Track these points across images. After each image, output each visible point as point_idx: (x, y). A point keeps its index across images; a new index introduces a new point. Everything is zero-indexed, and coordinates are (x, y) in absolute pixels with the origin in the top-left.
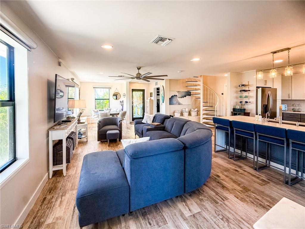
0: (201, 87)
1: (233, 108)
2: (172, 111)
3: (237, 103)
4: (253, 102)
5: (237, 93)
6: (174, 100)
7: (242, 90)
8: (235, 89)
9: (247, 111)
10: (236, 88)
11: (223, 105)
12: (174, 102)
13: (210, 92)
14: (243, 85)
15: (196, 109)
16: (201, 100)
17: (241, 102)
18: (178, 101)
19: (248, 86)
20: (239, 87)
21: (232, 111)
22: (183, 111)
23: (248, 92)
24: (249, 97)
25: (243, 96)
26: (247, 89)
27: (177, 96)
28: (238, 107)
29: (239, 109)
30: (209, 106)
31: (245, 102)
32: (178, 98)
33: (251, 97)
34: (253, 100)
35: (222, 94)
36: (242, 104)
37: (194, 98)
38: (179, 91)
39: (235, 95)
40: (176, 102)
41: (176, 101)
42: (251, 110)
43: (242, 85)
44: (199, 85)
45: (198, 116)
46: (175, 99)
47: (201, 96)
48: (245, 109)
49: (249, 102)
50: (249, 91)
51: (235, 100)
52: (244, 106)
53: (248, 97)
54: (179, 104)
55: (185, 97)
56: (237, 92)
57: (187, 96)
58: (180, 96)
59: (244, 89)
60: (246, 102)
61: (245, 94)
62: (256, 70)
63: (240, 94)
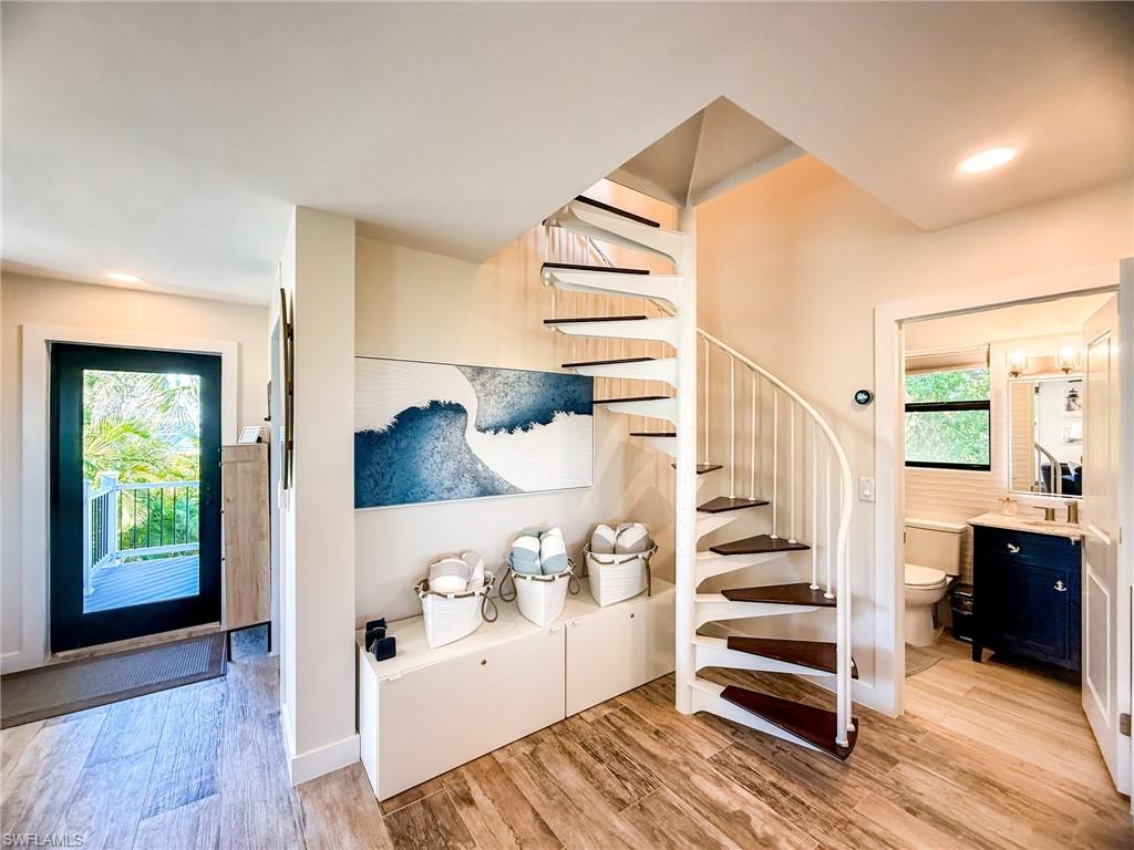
0: (681, 331)
2: (405, 570)
6: (433, 455)
12: (425, 474)
16: (686, 451)
18: (475, 460)
22: (522, 565)
27: (458, 410)
32: (471, 432)
37: (617, 434)
38: (480, 370)
40: (458, 476)
41: (451, 465)
44: (665, 309)
46: (440, 444)
47: (684, 413)
54: (487, 488)
55: (545, 419)
57: (560, 417)
58: (496, 411)
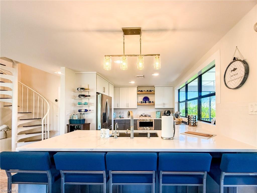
1: (69, 119)
3: (74, 112)
4: (93, 110)
5: (74, 99)
7: (81, 95)
8: (72, 93)
9: (87, 121)
10: (74, 92)
11: (57, 116)
13: (37, 98)
14: (83, 89)
15: (5, 126)
16: (14, 109)
17: (80, 111)
19: (88, 91)
20: (78, 90)
21: (68, 123)
23: (88, 97)
24: (89, 104)
25: (82, 103)
26: (86, 94)
28: (76, 118)
29: (77, 120)
30: (33, 118)
31: (84, 111)
33: (90, 104)
34: (93, 108)
35: (56, 100)
36: (81, 113)
39: (73, 101)
42: (91, 120)
43: (81, 88)
45: (7, 139)
48: (84, 120)
49: (89, 110)
50: (90, 96)
51: (73, 108)
52: (84, 116)
53: (87, 104)
56: (74, 97)
59: (83, 94)
60: (86, 111)
61: (84, 100)
62: (96, 72)
63: (78, 100)
